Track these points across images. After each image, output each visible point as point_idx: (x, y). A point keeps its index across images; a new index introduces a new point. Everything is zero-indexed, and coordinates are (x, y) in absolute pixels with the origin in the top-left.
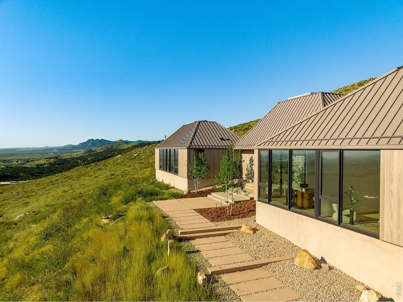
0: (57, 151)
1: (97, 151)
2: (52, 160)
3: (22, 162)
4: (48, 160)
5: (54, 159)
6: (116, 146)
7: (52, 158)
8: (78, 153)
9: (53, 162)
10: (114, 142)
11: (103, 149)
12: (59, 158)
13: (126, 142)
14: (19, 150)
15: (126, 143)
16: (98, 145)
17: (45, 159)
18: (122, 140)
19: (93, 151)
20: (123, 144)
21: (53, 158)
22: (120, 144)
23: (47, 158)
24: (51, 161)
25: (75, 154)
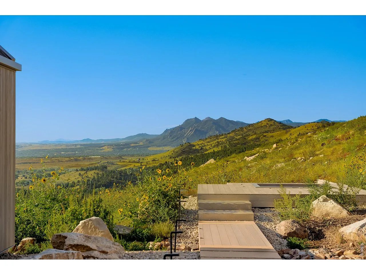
0: (110, 150)
1: (207, 150)
2: (91, 174)
3: (26, 178)
4: (82, 173)
5: (97, 171)
6: (254, 137)
7: (92, 169)
8: (157, 157)
9: (94, 178)
10: (250, 125)
11: (222, 144)
12: (110, 168)
13: (284, 125)
14: (26, 149)
15: (284, 129)
16: (211, 133)
17: (77, 170)
18: (271, 120)
19: (197, 151)
20: (274, 131)
21: (96, 168)
22: (267, 129)
23: (82, 170)
24: (90, 176)
25: (150, 159)
